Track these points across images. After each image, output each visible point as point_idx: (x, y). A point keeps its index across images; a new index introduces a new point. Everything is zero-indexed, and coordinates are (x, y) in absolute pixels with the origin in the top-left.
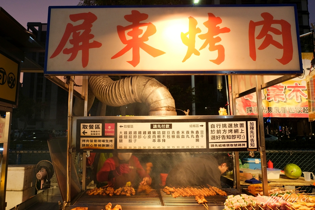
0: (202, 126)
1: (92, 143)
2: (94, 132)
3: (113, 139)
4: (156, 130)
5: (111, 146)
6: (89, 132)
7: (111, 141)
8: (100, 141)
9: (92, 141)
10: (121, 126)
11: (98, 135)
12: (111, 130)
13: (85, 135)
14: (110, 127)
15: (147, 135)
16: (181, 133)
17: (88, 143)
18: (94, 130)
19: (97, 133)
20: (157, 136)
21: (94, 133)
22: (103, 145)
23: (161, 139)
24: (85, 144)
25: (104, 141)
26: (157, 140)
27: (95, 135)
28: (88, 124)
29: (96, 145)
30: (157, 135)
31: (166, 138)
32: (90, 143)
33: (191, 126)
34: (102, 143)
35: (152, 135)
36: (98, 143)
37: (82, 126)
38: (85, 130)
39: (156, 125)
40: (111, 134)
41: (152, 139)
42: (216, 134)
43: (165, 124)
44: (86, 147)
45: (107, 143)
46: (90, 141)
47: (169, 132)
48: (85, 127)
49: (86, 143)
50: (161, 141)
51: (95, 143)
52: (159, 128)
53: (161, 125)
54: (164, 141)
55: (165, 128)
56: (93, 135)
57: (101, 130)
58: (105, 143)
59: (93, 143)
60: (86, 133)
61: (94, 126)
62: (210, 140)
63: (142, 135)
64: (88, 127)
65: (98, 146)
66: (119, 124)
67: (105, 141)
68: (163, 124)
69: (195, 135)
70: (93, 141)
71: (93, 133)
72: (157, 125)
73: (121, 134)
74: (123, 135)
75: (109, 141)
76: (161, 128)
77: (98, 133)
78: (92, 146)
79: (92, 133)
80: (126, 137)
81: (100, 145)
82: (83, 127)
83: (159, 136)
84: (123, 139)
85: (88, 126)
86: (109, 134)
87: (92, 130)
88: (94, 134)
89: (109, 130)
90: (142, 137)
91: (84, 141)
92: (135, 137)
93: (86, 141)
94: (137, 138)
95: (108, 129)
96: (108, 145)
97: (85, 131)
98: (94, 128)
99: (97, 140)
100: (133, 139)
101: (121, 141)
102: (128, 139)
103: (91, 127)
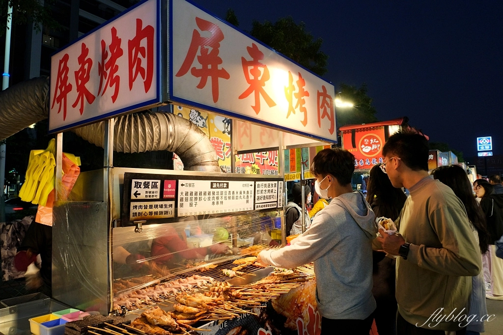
0: (251, 185)
1: (146, 210)
2: (150, 192)
3: (173, 203)
4: (216, 190)
5: (171, 213)
6: (143, 193)
7: (171, 205)
8: (156, 206)
9: (146, 207)
10: (182, 185)
11: (155, 198)
12: (171, 190)
13: (138, 198)
14: (170, 186)
15: (207, 196)
16: (235, 193)
17: (140, 210)
18: (150, 189)
19: (153, 194)
20: (216, 198)
21: (150, 194)
22: (161, 213)
23: (220, 200)
24: (136, 213)
25: (161, 206)
26: (215, 203)
27: (151, 198)
28: (143, 181)
29: (151, 213)
30: (215, 196)
31: (223, 200)
32: (143, 210)
33: (243, 185)
34: (159, 209)
35: (211, 196)
36: (154, 210)
37: (133, 184)
38: (138, 189)
39: (215, 184)
40: (171, 196)
41: (211, 201)
42: (260, 195)
43: (223, 183)
44: (137, 217)
45: (166, 209)
46: (143, 208)
47: (226, 192)
48: (138, 185)
49: (138, 211)
50: (219, 203)
51: (151, 210)
52: (218, 188)
53: (220, 183)
54: (222, 202)
55: (223, 188)
56: (148, 198)
57: (158, 190)
58: (163, 209)
59: (148, 210)
60: (139, 194)
61: (151, 183)
62: (257, 202)
63: (203, 196)
64: (142, 186)
65: (154, 214)
66: (181, 182)
67: (164, 207)
68: (222, 183)
69: (246, 195)
70: (148, 208)
71: (148, 194)
72: (217, 183)
73: (182, 196)
74: (184, 197)
75: (168, 207)
76: (220, 188)
77: (155, 194)
78: (146, 214)
79: (146, 194)
80: (187, 200)
81: (156, 213)
82: (135, 185)
83: (217, 198)
84: (184, 202)
85: (142, 184)
86: (169, 196)
87: (147, 189)
88: (150, 196)
89: (168, 190)
90: (202, 199)
91: (136, 207)
92: (196, 198)
93: (138, 208)
94: (198, 201)
95: (168, 188)
96: (166, 213)
97: (137, 191)
98: (150, 187)
99: (153, 206)
100: (194, 203)
101: (182, 205)
102: (189, 202)
103: (146, 185)
